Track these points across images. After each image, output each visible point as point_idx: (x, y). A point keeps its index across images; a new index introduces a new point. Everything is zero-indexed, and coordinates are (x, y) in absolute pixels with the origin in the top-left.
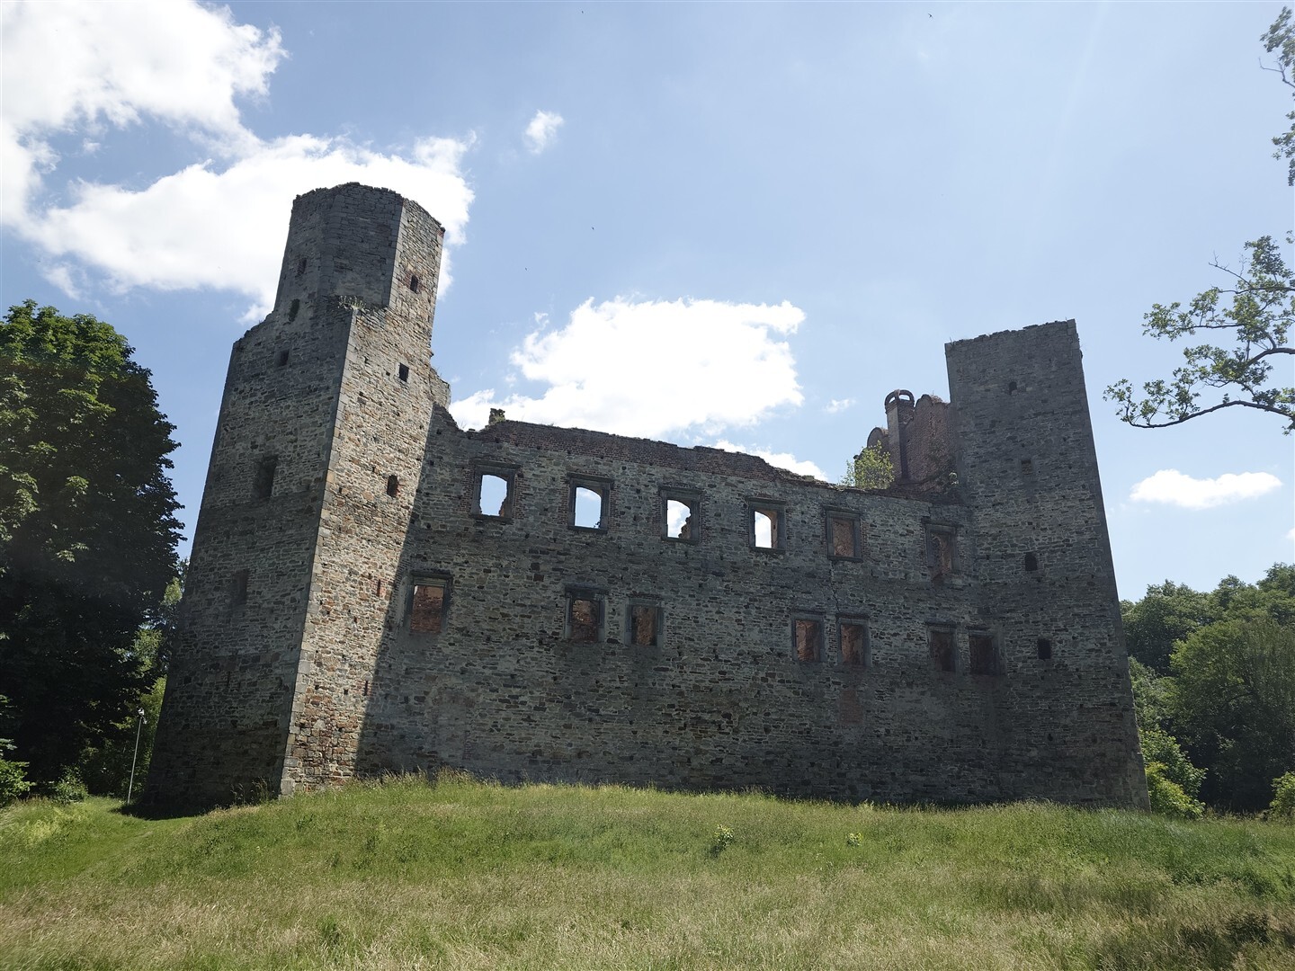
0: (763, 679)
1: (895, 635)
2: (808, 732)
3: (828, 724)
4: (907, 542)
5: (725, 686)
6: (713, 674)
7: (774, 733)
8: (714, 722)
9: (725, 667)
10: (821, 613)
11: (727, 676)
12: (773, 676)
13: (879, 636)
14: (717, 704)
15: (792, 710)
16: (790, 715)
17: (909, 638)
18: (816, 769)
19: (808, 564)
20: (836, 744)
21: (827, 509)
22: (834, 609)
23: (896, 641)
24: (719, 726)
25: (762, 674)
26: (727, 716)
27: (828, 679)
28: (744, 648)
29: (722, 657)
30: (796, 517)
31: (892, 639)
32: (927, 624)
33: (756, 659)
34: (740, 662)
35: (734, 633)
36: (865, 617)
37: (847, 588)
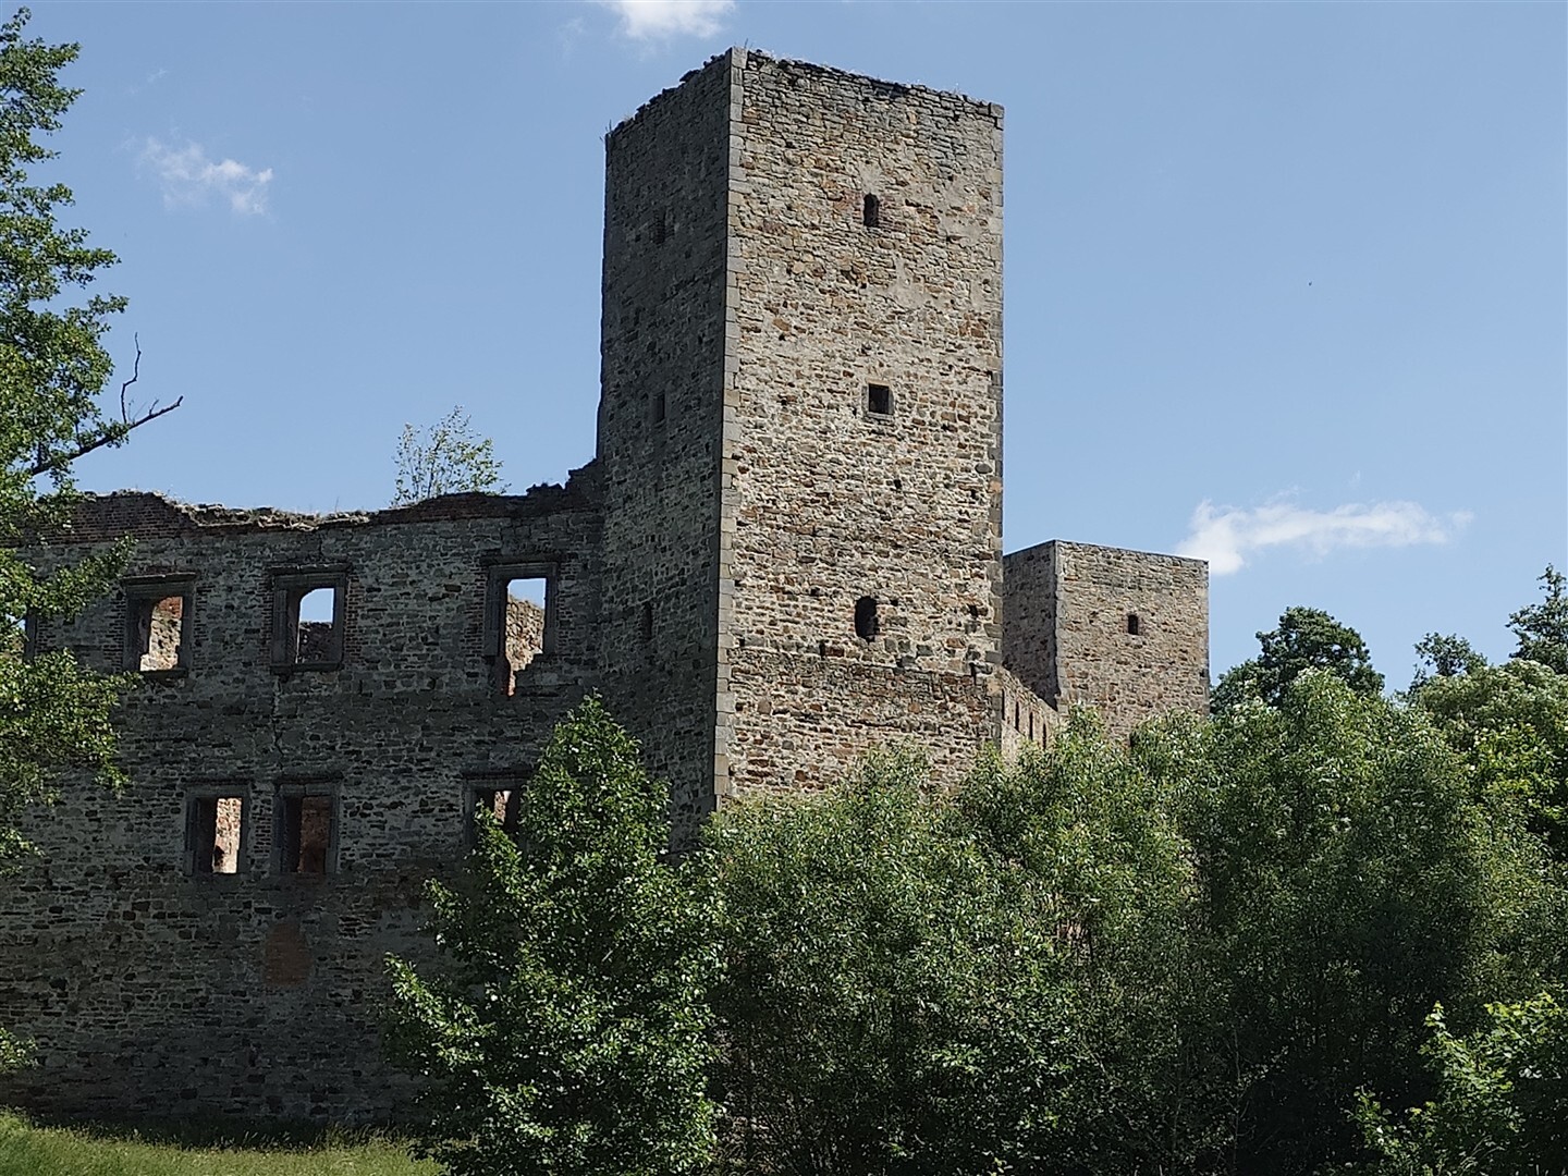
0: (129, 916)
1: (394, 806)
2: (202, 1005)
3: (242, 987)
4: (443, 613)
5: (59, 932)
6: (40, 913)
7: (139, 1009)
8: (36, 996)
9: (61, 900)
10: (245, 782)
11: (64, 915)
12: (144, 907)
13: (358, 812)
14: (45, 966)
15: (176, 965)
16: (171, 976)
17: (425, 810)
18: (209, 1069)
19: (232, 688)
20: (252, 1023)
21: (278, 573)
22: (274, 770)
23: (395, 819)
24: (46, 1002)
25: (125, 907)
26: (59, 984)
27: (248, 905)
28: (96, 861)
29: (59, 881)
30: (217, 599)
31: (387, 814)
32: (467, 775)
33: (117, 878)
34: (87, 889)
35: (81, 837)
36: (335, 777)
37: (305, 724)
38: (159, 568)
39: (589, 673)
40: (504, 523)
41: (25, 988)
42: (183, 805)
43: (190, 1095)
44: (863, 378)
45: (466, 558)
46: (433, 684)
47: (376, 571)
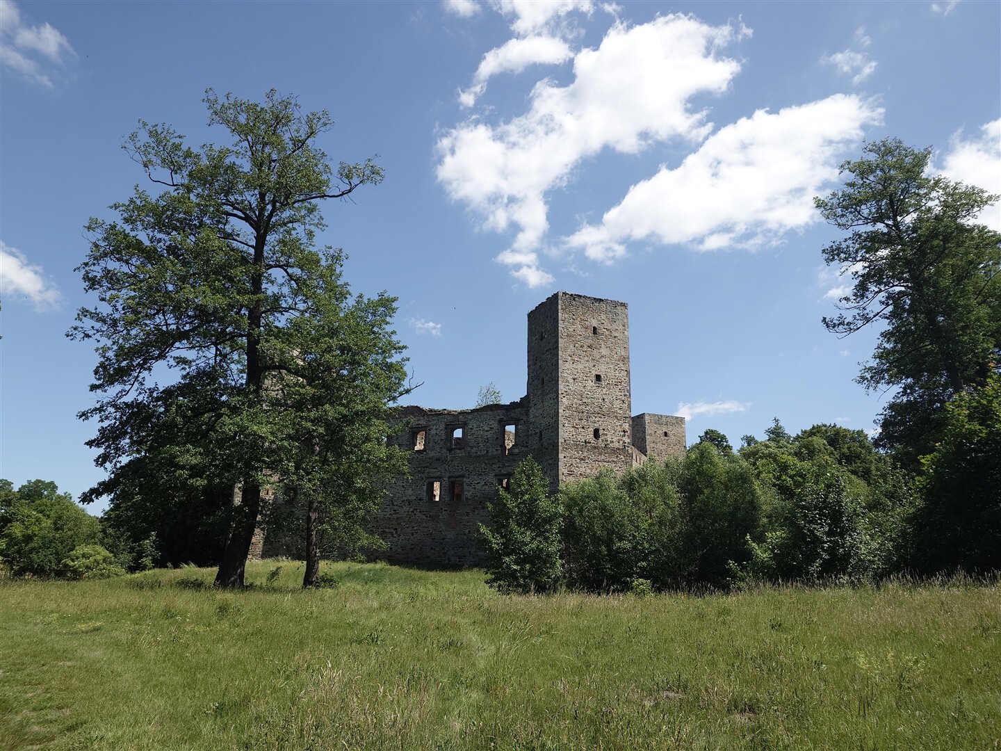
0: (412, 512)
1: (478, 483)
2: (431, 534)
3: (441, 530)
4: (489, 434)
5: (395, 516)
7: (415, 535)
8: (390, 532)
9: (396, 508)
10: (440, 478)
11: (397, 512)
12: (416, 510)
13: (469, 485)
14: (392, 525)
15: (424, 524)
16: (423, 527)
17: (486, 484)
18: (433, 551)
19: (437, 454)
20: (443, 539)
21: (448, 425)
22: (448, 475)
23: (478, 487)
24: (392, 534)
25: (412, 510)
26: (395, 529)
27: (442, 509)
28: (405, 498)
29: (395, 503)
30: (433, 432)
31: (476, 485)
32: (496, 475)
33: (409, 502)
34: (402, 505)
35: (400, 492)
36: (463, 476)
37: (455, 463)
38: (419, 424)
39: (526, 449)
40: (504, 411)
41: (387, 530)
42: (425, 484)
43: (428, 557)
44: (594, 373)
45: (495, 421)
46: (487, 452)
47: (473, 424)
